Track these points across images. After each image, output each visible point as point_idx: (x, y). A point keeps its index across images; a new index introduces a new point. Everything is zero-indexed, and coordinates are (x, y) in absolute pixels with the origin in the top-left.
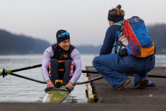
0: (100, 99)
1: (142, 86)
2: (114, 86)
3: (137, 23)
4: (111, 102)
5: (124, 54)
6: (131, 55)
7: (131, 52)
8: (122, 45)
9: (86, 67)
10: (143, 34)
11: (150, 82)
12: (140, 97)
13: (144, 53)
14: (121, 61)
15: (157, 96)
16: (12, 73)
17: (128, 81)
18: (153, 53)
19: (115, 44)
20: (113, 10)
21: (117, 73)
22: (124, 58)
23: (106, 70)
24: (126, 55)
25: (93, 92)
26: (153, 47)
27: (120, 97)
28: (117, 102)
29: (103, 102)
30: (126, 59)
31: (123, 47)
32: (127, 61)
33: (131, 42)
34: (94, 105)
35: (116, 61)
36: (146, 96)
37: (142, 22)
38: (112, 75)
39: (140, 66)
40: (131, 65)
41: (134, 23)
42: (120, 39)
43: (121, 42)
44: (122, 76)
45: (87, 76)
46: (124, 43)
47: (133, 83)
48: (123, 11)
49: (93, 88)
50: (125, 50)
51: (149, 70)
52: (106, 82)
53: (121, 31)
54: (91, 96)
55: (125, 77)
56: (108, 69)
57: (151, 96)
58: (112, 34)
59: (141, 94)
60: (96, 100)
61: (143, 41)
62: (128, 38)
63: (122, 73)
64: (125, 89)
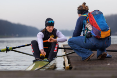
0: (74, 67)
1: (103, 58)
2: (83, 58)
3: (98, 14)
4: (81, 69)
5: (89, 36)
6: (94, 37)
7: (94, 35)
8: (88, 30)
9: (64, 45)
10: (102, 22)
11: (108, 55)
12: (101, 65)
13: (103, 35)
14: (87, 41)
15: (113, 65)
16: (13, 49)
17: (92, 55)
18: (109, 35)
19: (83, 29)
20: (80, 6)
21: (85, 49)
22: (90, 39)
23: (77, 47)
24: (91, 36)
25: (69, 63)
26: (109, 31)
27: (88, 65)
28: (86, 69)
29: (75, 69)
30: (91, 39)
31: (89, 31)
32: (91, 41)
33: (94, 28)
34: (69, 71)
35: (84, 41)
36: (106, 65)
37: (101, 13)
38: (81, 51)
39: (101, 44)
40: (94, 44)
41: (96, 14)
42: (86, 26)
43: (87, 28)
44: (88, 51)
45: (64, 51)
46: (89, 29)
47: (96, 56)
48: (87, 7)
49: (68, 59)
50: (90, 33)
51: (107, 47)
52: (77, 55)
53: (87, 20)
54: (67, 65)
55: (90, 51)
56: (78, 47)
57: (109, 64)
58: (81, 22)
59: (102, 63)
60: (70, 68)
61: (102, 27)
62: (92, 25)
63: (88, 49)
64: (91, 60)
